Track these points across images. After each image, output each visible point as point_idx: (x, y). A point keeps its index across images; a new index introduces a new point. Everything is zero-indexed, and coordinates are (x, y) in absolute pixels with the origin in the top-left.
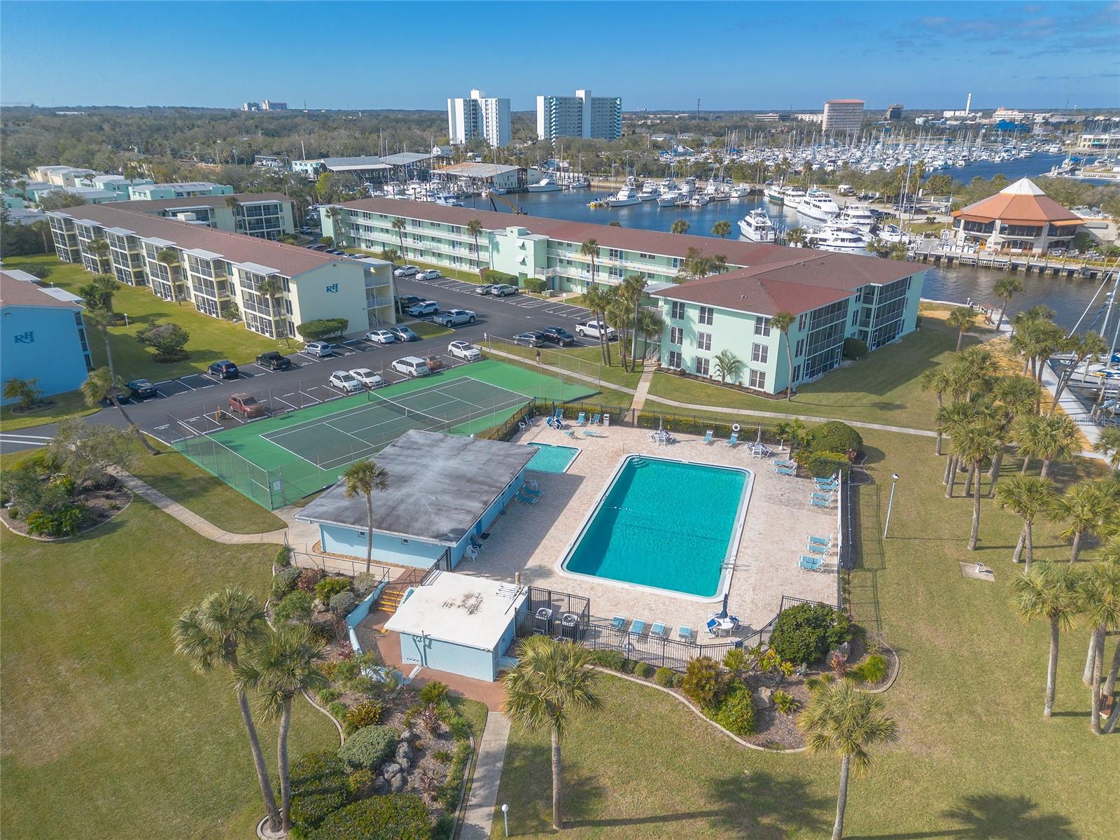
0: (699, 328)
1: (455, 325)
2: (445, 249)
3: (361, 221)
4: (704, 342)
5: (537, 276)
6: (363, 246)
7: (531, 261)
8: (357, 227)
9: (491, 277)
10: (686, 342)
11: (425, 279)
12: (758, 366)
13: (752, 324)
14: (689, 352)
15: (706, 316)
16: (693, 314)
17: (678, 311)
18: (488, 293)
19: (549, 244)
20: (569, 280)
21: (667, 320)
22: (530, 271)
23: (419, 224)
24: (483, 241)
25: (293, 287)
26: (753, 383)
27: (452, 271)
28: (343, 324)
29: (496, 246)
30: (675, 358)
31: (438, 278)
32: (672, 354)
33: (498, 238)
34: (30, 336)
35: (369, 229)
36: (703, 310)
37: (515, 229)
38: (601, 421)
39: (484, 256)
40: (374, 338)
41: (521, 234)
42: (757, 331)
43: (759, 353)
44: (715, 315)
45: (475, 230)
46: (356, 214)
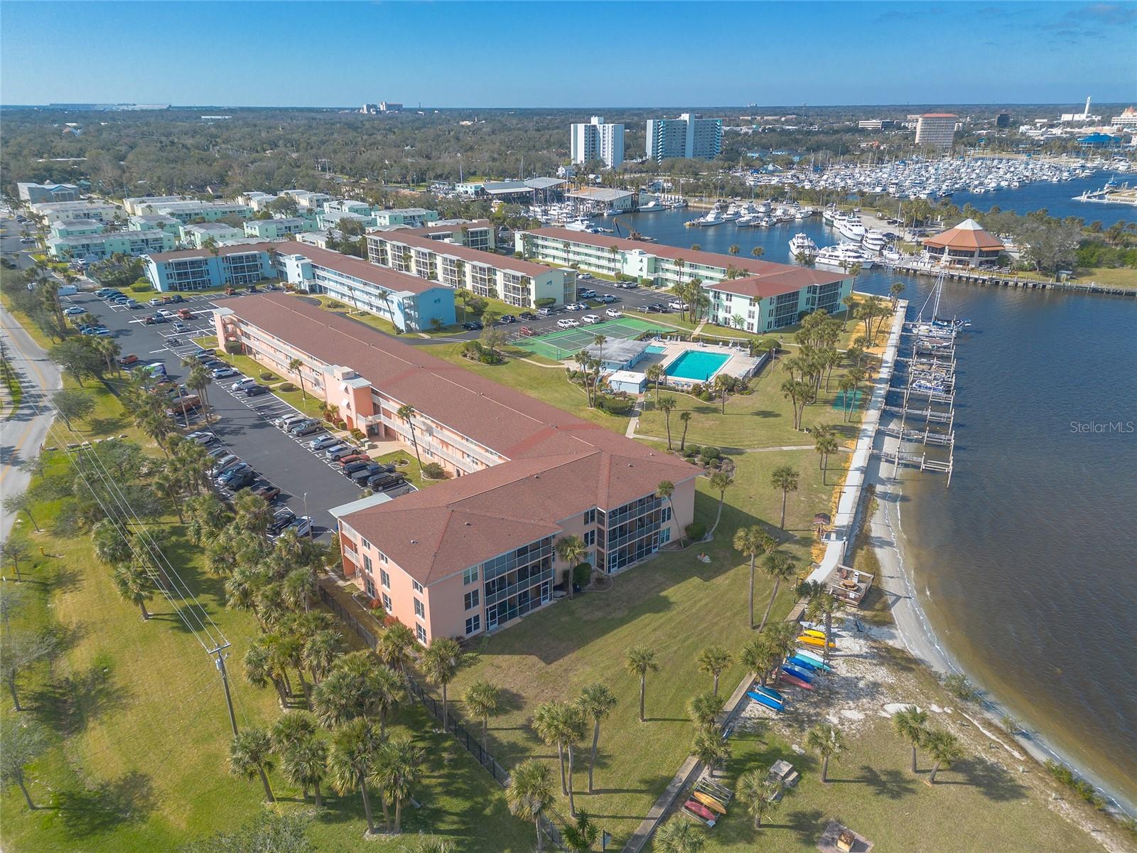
0: (726, 303)
1: (606, 302)
2: (593, 260)
3: (540, 242)
4: (728, 310)
5: (649, 278)
6: (540, 257)
7: (645, 269)
8: (537, 246)
9: (621, 277)
10: (720, 310)
11: (583, 278)
12: (751, 320)
13: (748, 301)
14: (721, 315)
15: (729, 297)
16: (723, 297)
17: (717, 296)
18: (621, 287)
19: (656, 259)
20: (666, 280)
21: (712, 300)
22: (645, 275)
23: (578, 245)
24: (618, 257)
25: (533, 282)
26: (748, 328)
27: (598, 274)
28: (555, 300)
29: (625, 261)
30: (715, 318)
31: (591, 277)
32: (714, 316)
33: (627, 256)
34: (439, 300)
35: (546, 247)
36: (728, 295)
37: (638, 251)
38: (677, 340)
39: (618, 265)
40: (569, 307)
41: (641, 253)
42: (750, 304)
43: (751, 315)
44: (733, 298)
45: (614, 250)
46: (537, 238)
